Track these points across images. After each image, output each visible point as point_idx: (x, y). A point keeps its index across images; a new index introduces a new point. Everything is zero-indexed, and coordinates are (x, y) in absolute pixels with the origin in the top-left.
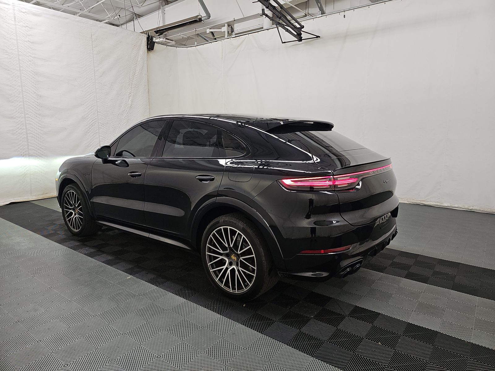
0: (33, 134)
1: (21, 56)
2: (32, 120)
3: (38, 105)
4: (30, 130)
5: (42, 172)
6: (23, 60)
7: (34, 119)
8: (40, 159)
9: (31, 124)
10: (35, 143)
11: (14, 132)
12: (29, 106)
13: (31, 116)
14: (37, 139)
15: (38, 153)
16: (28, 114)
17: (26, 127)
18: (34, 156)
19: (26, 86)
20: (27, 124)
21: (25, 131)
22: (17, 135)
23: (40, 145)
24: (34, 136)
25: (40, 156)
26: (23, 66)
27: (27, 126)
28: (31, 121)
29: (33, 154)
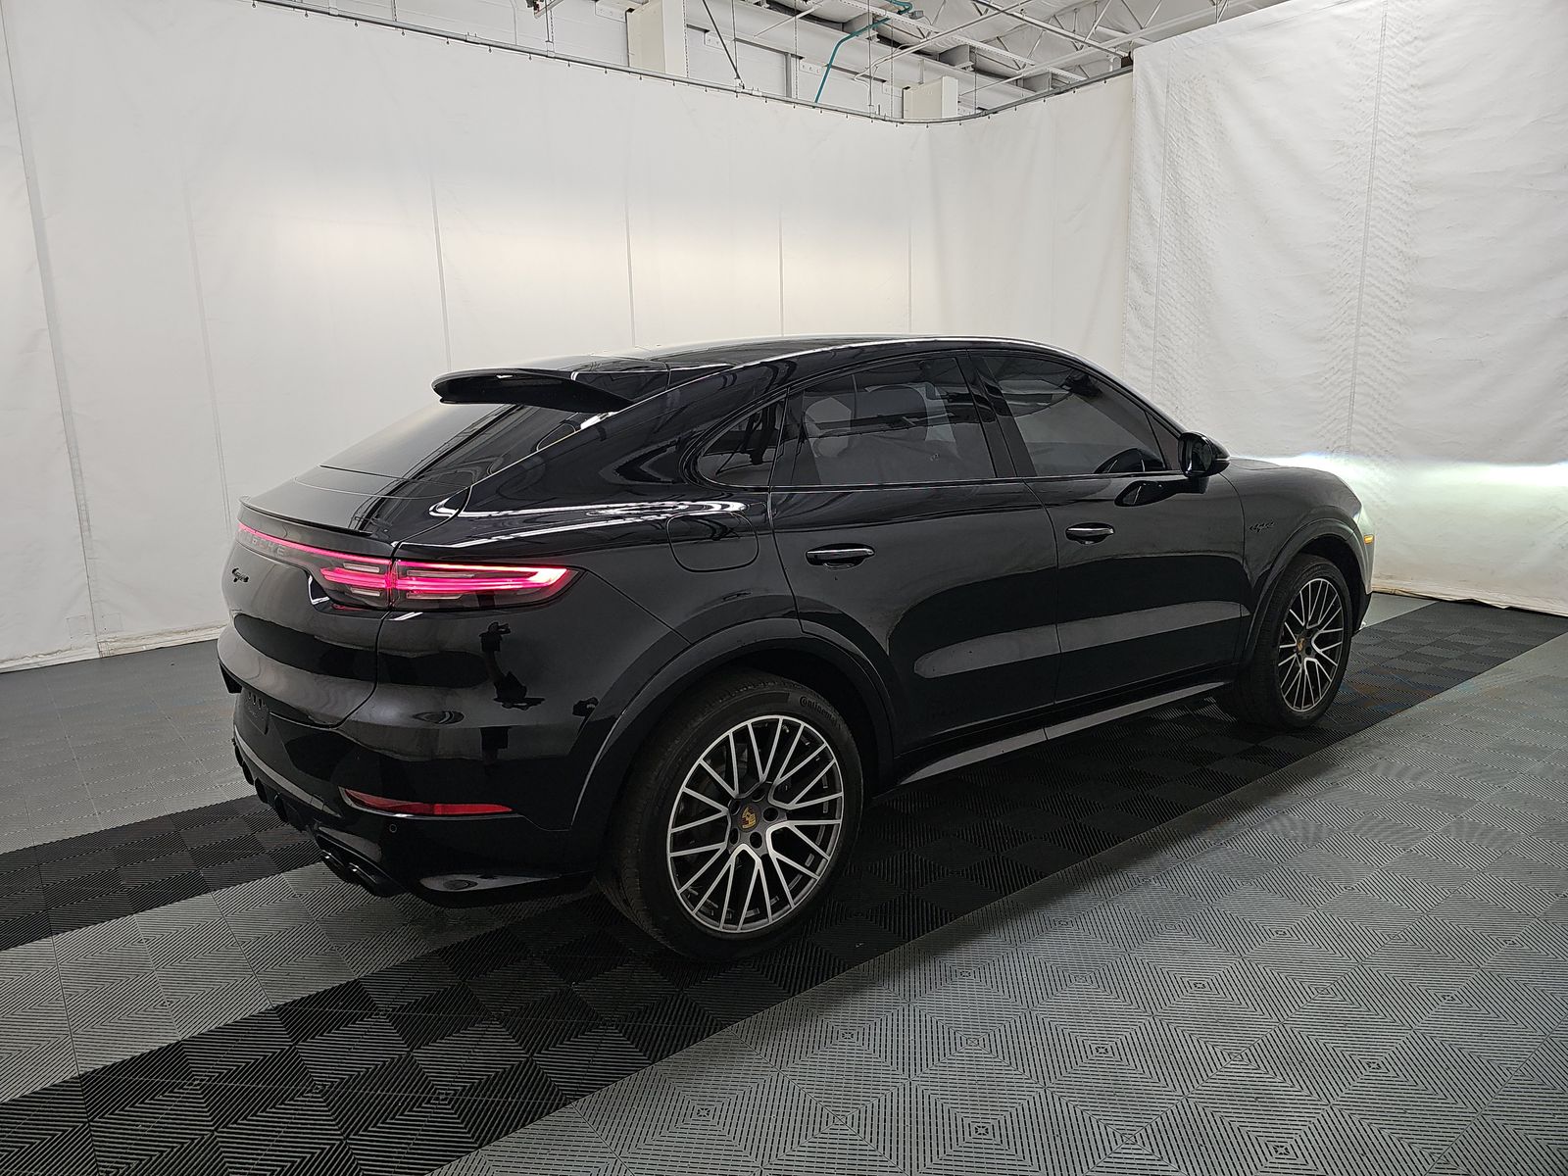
0: (1371, 386)
1: (1381, 143)
2: (1376, 343)
3: (1402, 293)
4: (1363, 373)
5: (1378, 506)
6: (1383, 156)
7: (1382, 338)
8: (1377, 465)
9: (1370, 355)
10: (1372, 413)
11: (1320, 381)
12: (1376, 300)
13: (1375, 331)
14: (1378, 402)
15: (1373, 446)
16: (1366, 324)
17: (1354, 365)
18: (1363, 453)
19: (1377, 236)
20: (1359, 357)
21: (1348, 376)
22: (1325, 388)
23: (1385, 419)
24: (1372, 392)
25: (1380, 456)
26: (1381, 177)
27: (1359, 362)
28: (1374, 346)
29: (1359, 447)
